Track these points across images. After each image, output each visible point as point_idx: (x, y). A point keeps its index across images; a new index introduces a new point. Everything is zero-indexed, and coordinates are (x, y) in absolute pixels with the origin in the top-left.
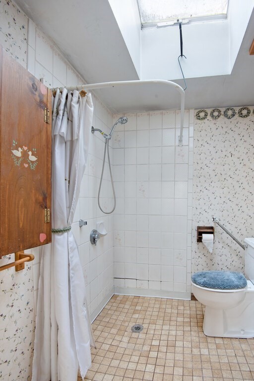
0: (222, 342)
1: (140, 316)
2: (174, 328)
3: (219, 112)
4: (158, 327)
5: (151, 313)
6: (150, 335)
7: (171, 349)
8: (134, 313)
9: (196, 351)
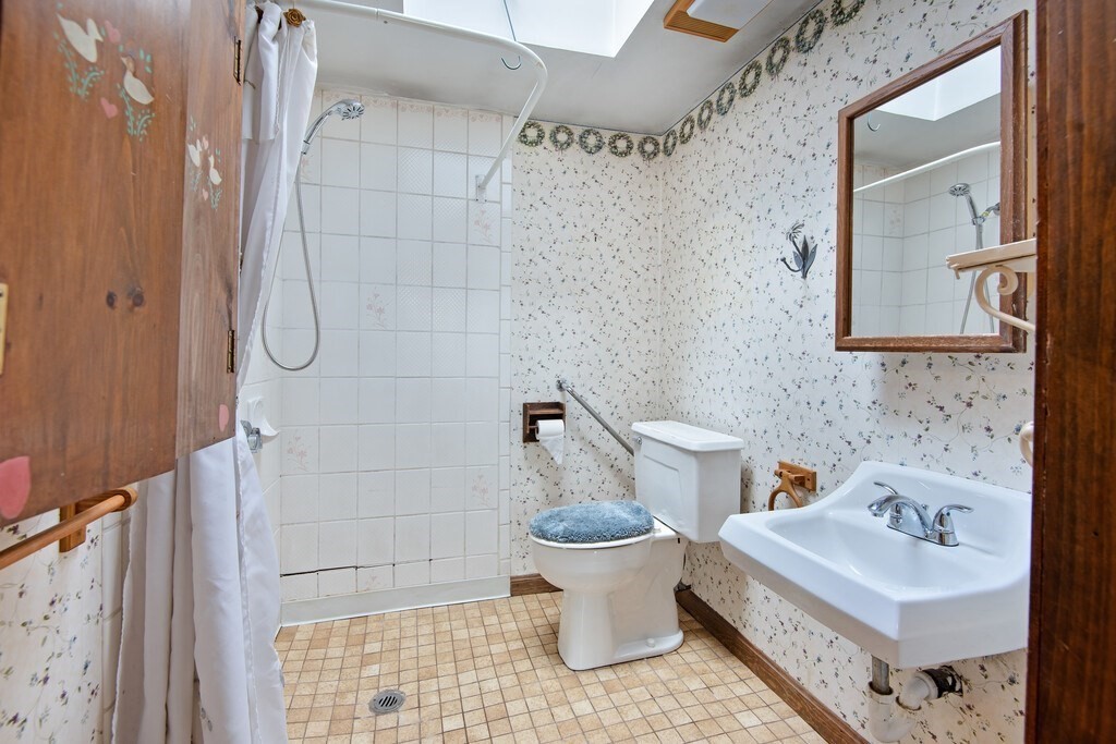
0: (613, 676)
1: (386, 668)
2: (490, 673)
3: (570, 134)
4: (445, 682)
5: (414, 653)
6: (429, 709)
7: (501, 726)
8: (363, 664)
9: (562, 713)
